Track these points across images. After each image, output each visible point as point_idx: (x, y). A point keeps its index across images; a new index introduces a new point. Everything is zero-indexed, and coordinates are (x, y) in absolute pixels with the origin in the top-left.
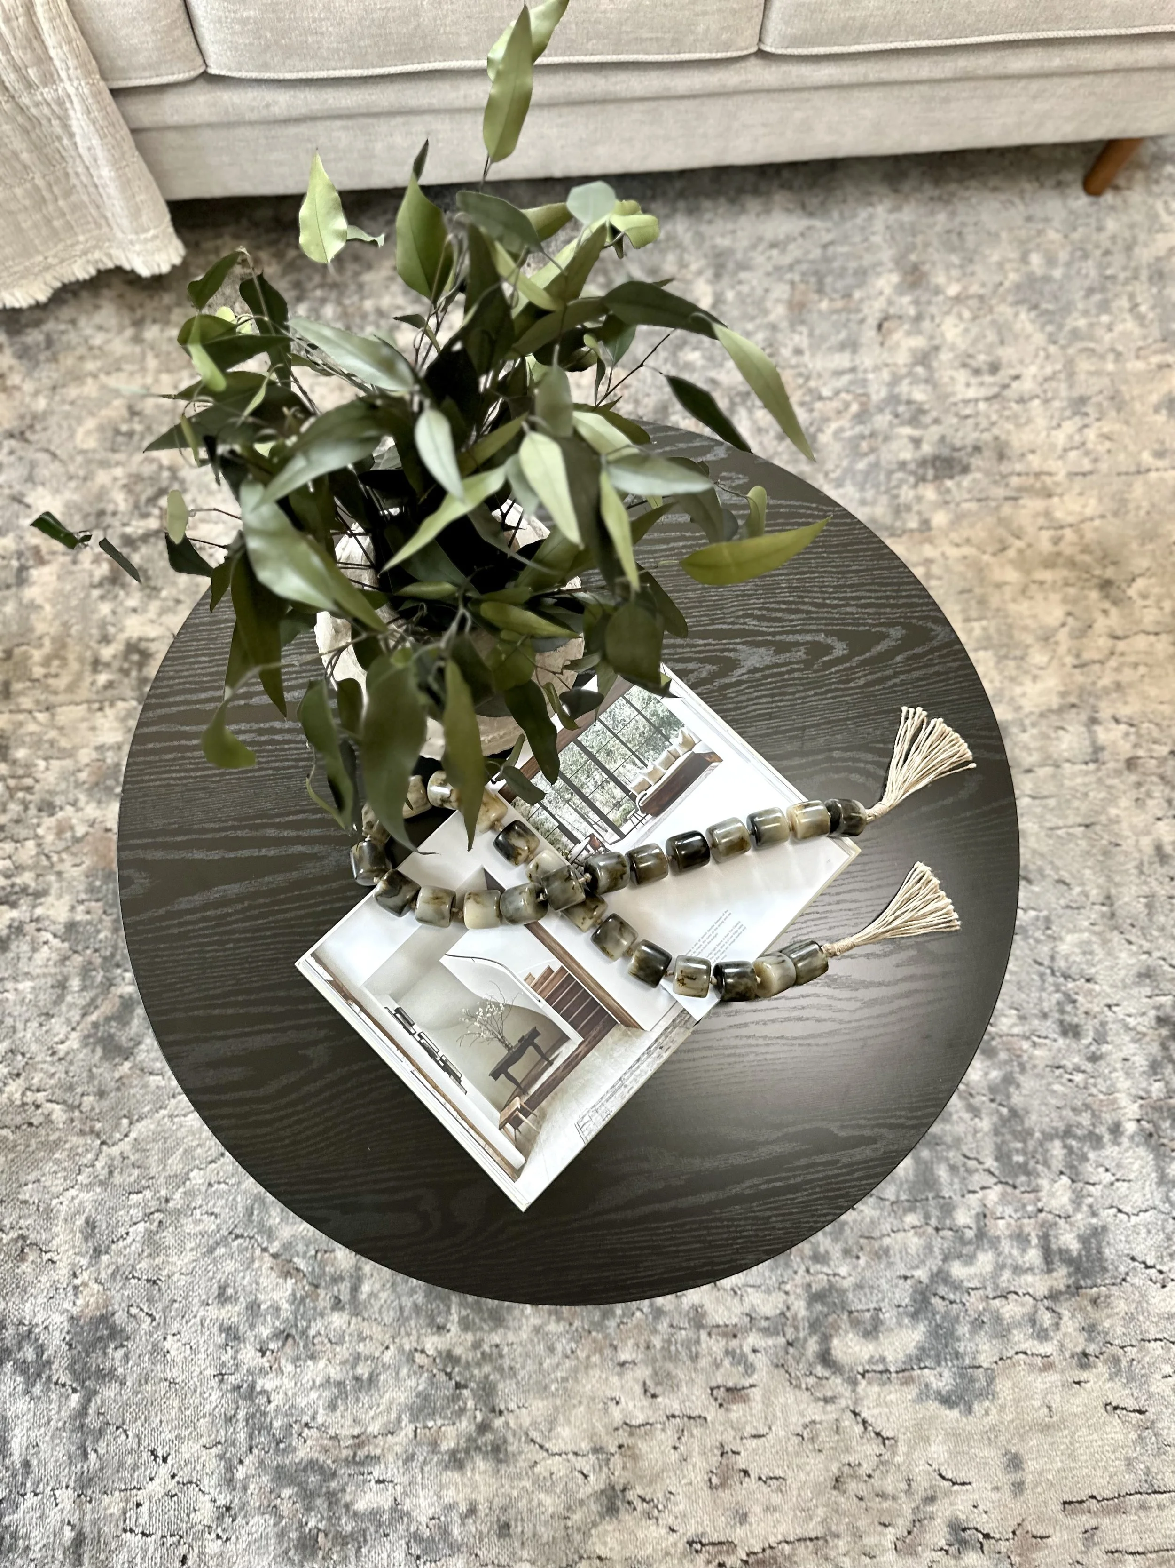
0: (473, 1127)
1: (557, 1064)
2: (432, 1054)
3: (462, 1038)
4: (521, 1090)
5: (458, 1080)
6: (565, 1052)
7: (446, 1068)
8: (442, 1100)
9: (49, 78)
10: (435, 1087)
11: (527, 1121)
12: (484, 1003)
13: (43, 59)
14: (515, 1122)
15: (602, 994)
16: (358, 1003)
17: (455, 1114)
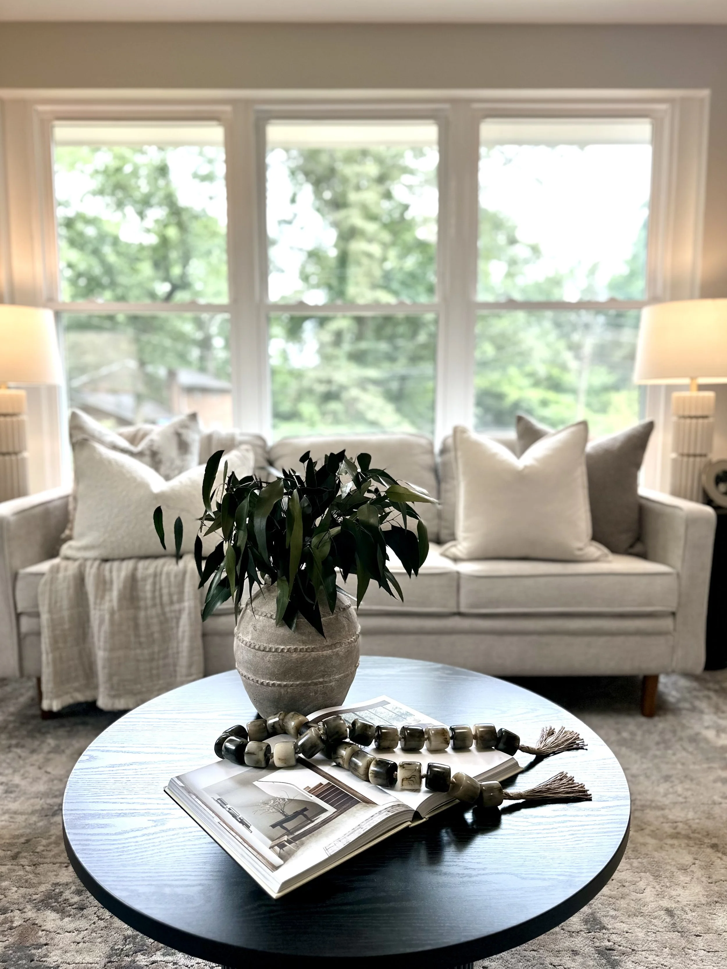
0: (251, 847)
1: (316, 822)
2: (234, 816)
3: (256, 811)
4: (289, 832)
5: (248, 827)
6: (323, 816)
7: (242, 822)
8: (234, 834)
9: (181, 600)
10: (232, 829)
11: (289, 846)
12: (275, 799)
13: (181, 592)
14: (281, 846)
15: (352, 791)
16: (195, 795)
17: (241, 840)
